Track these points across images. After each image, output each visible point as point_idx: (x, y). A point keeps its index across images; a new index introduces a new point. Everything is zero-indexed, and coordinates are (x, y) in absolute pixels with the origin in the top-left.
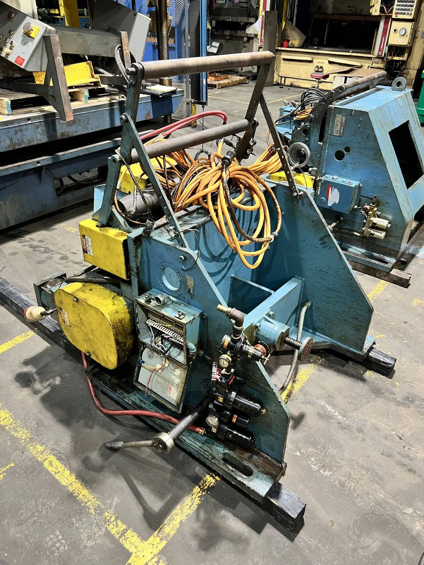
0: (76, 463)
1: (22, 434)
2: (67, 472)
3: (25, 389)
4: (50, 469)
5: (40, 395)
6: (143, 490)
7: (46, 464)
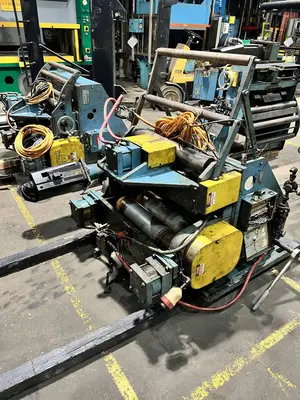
0: (266, 329)
1: (240, 363)
2: (274, 334)
3: (189, 362)
4: (271, 345)
5: (198, 350)
6: (283, 299)
7: (268, 347)
